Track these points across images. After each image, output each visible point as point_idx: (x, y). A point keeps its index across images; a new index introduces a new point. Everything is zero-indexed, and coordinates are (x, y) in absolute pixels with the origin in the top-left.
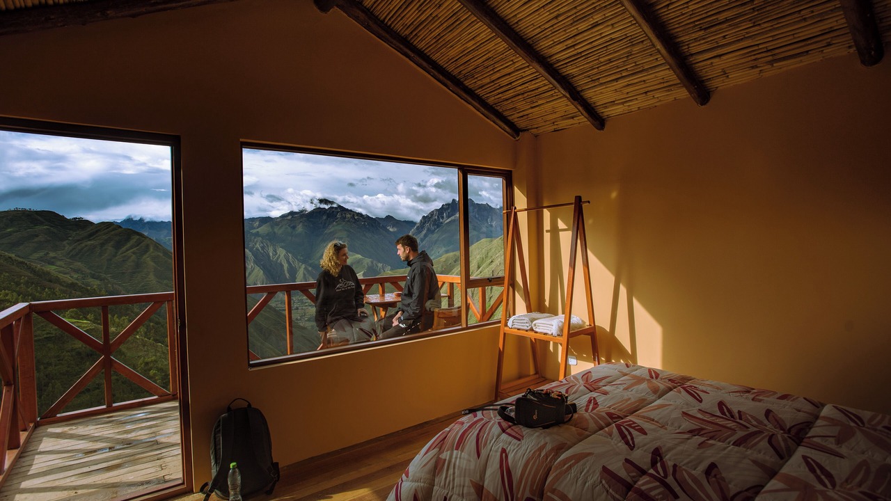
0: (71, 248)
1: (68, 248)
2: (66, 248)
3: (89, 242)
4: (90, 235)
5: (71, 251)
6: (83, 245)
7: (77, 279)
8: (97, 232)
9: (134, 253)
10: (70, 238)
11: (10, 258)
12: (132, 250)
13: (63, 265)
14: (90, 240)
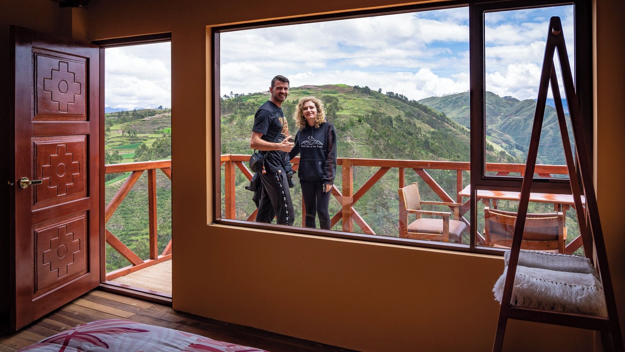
0: (502, 122)
1: (500, 122)
2: (499, 122)
3: (516, 117)
4: (517, 112)
5: (503, 125)
6: (511, 120)
7: (506, 149)
8: (522, 108)
9: (551, 128)
10: (502, 114)
11: (463, 128)
12: (550, 125)
13: (497, 137)
14: (516, 116)
